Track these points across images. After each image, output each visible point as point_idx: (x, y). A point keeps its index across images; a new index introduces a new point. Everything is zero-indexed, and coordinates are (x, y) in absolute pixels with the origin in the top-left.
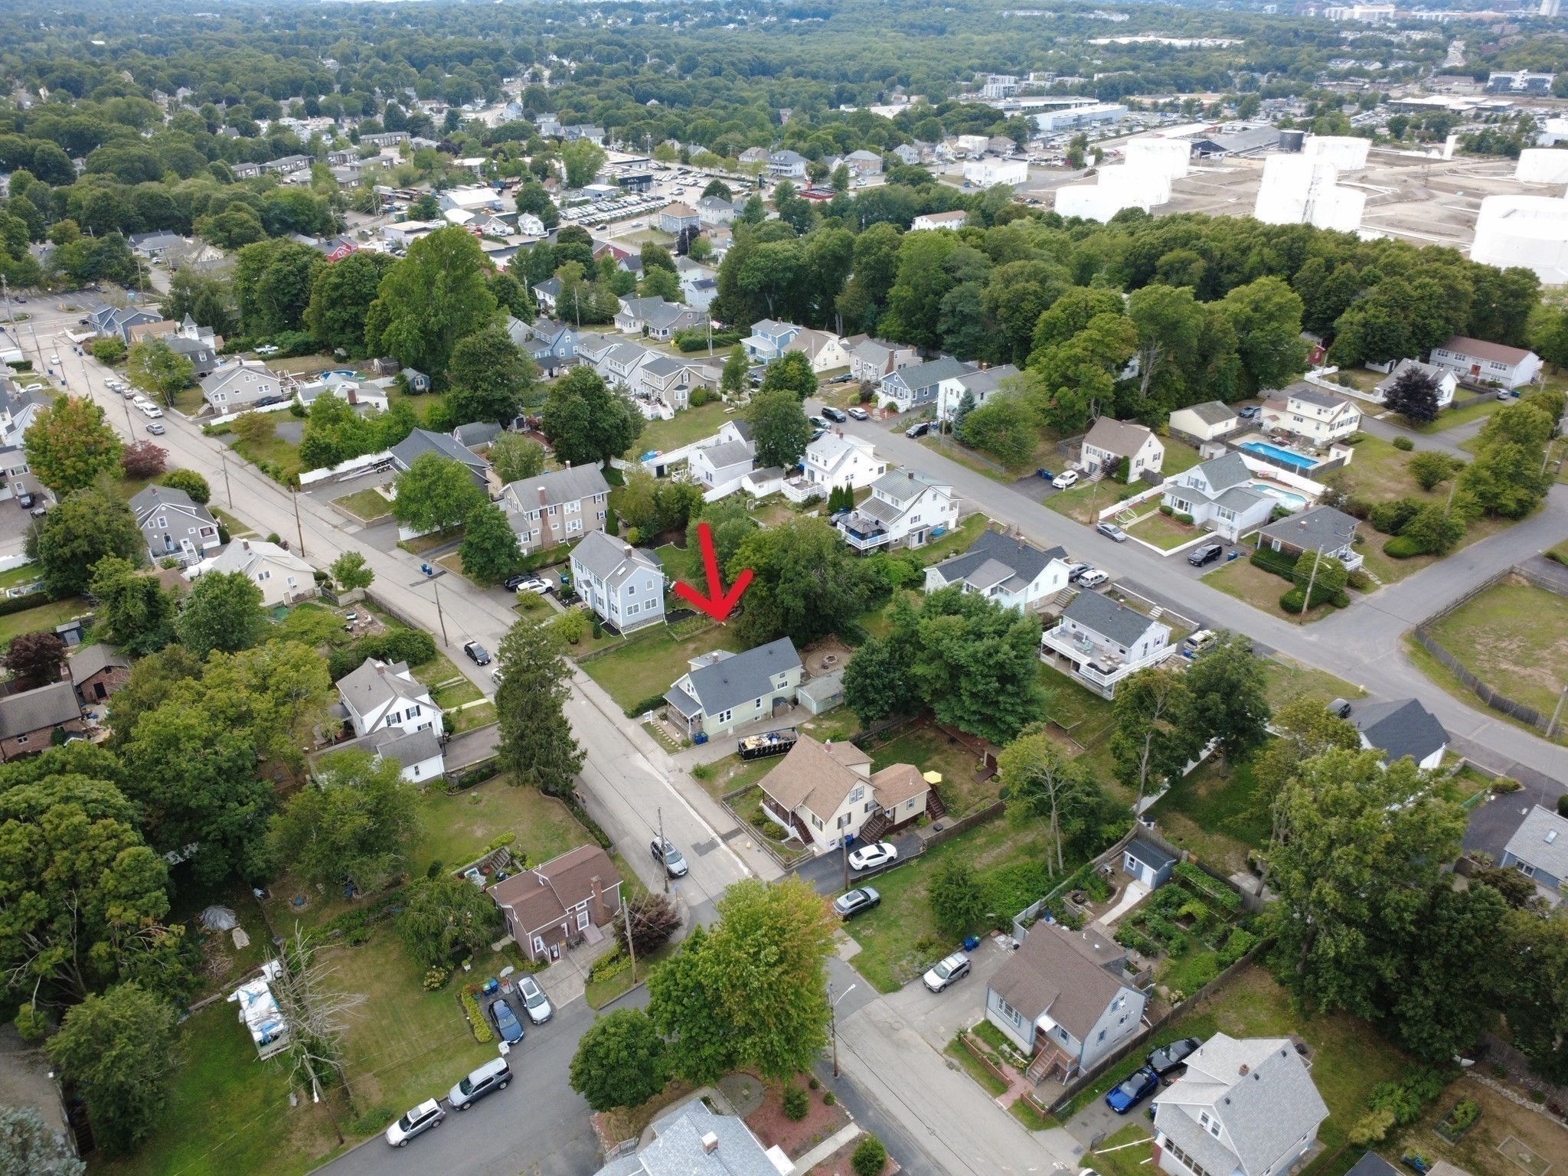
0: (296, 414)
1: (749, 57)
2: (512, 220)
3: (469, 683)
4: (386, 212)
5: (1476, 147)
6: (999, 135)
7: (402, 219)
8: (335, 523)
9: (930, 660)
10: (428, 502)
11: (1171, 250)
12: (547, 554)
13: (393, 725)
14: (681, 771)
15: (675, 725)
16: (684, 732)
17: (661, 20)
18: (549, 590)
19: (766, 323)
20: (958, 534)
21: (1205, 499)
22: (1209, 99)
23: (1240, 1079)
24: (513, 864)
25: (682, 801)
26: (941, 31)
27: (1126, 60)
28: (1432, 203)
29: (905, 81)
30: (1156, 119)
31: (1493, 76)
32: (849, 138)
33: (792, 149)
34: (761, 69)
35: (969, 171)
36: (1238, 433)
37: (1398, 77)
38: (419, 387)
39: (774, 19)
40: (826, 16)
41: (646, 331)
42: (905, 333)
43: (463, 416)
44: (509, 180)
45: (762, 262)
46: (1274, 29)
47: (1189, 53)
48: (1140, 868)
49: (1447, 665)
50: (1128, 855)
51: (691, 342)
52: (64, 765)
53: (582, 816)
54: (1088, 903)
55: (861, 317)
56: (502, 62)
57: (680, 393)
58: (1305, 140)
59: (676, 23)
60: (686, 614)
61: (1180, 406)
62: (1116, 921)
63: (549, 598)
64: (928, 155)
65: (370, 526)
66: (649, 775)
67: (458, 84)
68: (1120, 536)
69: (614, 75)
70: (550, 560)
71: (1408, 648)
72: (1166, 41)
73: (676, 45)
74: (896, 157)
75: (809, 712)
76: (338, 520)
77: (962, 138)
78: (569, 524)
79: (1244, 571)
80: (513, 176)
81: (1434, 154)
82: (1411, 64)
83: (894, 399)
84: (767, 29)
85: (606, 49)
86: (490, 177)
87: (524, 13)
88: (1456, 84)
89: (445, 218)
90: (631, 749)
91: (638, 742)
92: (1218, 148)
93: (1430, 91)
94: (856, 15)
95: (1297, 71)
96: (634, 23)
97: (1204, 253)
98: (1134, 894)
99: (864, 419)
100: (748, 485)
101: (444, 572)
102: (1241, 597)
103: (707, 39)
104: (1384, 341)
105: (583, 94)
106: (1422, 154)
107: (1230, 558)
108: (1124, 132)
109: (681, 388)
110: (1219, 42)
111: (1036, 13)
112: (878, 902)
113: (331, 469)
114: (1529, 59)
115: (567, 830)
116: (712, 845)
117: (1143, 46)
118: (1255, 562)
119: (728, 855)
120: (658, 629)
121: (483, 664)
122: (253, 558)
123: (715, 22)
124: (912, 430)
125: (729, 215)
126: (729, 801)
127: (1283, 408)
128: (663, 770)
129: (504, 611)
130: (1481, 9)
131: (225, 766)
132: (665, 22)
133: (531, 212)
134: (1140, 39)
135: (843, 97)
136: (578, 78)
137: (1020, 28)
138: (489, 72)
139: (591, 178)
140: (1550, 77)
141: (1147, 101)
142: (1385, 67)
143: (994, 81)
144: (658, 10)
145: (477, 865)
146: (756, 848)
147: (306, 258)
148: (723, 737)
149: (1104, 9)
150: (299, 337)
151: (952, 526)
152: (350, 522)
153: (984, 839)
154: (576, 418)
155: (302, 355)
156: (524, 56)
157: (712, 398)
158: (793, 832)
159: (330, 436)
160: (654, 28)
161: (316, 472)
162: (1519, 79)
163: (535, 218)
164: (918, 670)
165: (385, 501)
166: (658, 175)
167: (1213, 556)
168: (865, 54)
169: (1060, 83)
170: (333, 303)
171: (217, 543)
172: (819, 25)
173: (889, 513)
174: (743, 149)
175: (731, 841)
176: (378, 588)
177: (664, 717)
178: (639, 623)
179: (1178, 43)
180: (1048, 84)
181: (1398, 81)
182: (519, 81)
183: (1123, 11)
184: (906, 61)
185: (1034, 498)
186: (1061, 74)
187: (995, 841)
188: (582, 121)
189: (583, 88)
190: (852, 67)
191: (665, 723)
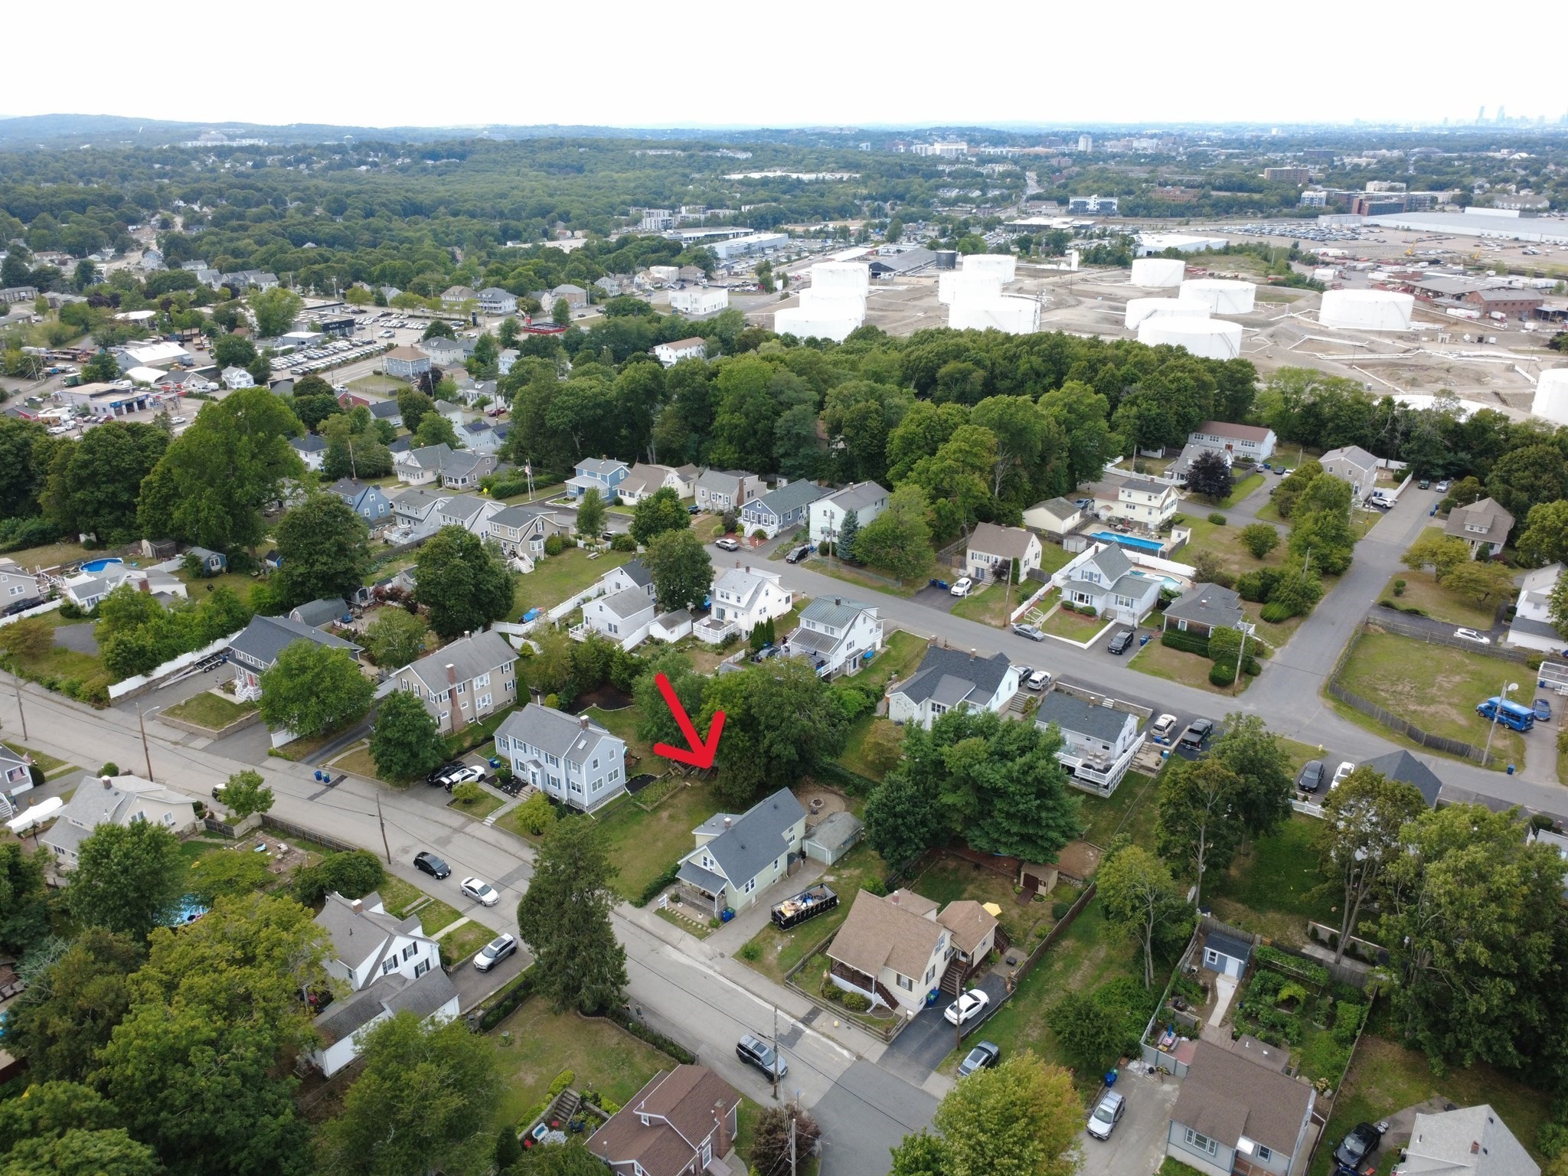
0: (70, 616)
1: (399, 198)
2: (214, 374)
3: (437, 903)
4: (49, 375)
5: (1092, 259)
6: (689, 264)
7: (75, 383)
8: (173, 738)
9: (955, 788)
10: (314, 700)
11: (945, 362)
12: (461, 737)
13: (390, 972)
14: (722, 956)
15: (692, 905)
16: (709, 912)
17: (286, 163)
18: (482, 778)
19: (589, 461)
20: (887, 654)
21: (1102, 591)
22: (855, 226)
23: (1475, 1158)
24: (585, 1108)
25: (740, 989)
26: (580, 170)
27: (762, 193)
28: (1081, 307)
29: (565, 217)
30: (816, 245)
31: (1072, 200)
32: (550, 273)
33: (498, 286)
34: (413, 210)
35: (675, 299)
36: (1084, 525)
37: (998, 202)
38: (215, 568)
39: (408, 160)
40: (462, 157)
41: (439, 482)
42: (741, 459)
43: (297, 595)
44: (187, 332)
45: (571, 401)
46: (882, 164)
47: (817, 186)
48: (1223, 961)
49: (1371, 714)
50: (1208, 950)
51: (503, 488)
52: (34, 1122)
53: (642, 1033)
54: (1190, 1008)
55: (684, 448)
56: (124, 209)
57: (536, 543)
58: (959, 258)
59: (302, 166)
60: (646, 780)
61: (1028, 506)
62: (1224, 1022)
63: (485, 787)
64: (628, 286)
65: (223, 737)
66: (690, 968)
67: (81, 234)
68: (1039, 635)
69: (259, 219)
70: (466, 744)
71: (1330, 704)
72: (794, 176)
73: (317, 188)
74: (599, 289)
75: (822, 864)
76: (177, 735)
77: (653, 269)
78: (478, 700)
79: (1159, 653)
80: (191, 328)
81: (1063, 267)
82: (1006, 192)
83: (761, 527)
84: (403, 169)
85: (241, 194)
86: (167, 330)
87: (127, 158)
88: (1045, 207)
89: (129, 378)
90: (657, 943)
91: (661, 933)
92: (887, 269)
93: (1029, 215)
94: (493, 156)
95: (914, 198)
96: (255, 166)
97: (978, 363)
98: (1226, 987)
99: (735, 550)
100: (658, 631)
101: (342, 778)
102: (1171, 678)
103: (342, 181)
104: (1158, 430)
105: (231, 240)
106: (1054, 267)
107: (1142, 643)
108: (794, 257)
109: (536, 538)
110: (838, 176)
111: (666, 152)
112: (998, 1054)
113: (146, 675)
114: (1095, 186)
115: (630, 1053)
116: (796, 1034)
117: (774, 180)
118: (1166, 643)
119: (818, 1040)
120: (623, 802)
121: (444, 877)
122: (121, 798)
123: (344, 165)
124: (792, 556)
125: (459, 355)
126: (793, 976)
127: (1115, 498)
128: (702, 959)
129: (438, 810)
130: (1033, 146)
131: (251, 1070)
132: (290, 165)
133: (235, 365)
134: (771, 175)
135: (506, 235)
136: (217, 222)
137: (654, 166)
138: (111, 221)
139: (285, 326)
140: (1115, 201)
141: (799, 229)
142: (984, 194)
143: (650, 215)
144: (279, 153)
145: (543, 1120)
146: (845, 1025)
147: (24, 434)
148: (749, 909)
149: (728, 148)
150: (31, 524)
151: (878, 647)
152: (193, 734)
153: (1061, 964)
154: (460, 582)
155: (37, 545)
156: (147, 202)
157: (568, 545)
158: (876, 999)
159: (142, 637)
160: (280, 171)
161: (128, 680)
162: (1093, 202)
163: (243, 372)
164: (948, 799)
165: (232, 704)
166: (358, 318)
167: (1128, 643)
168: (515, 192)
169: (713, 215)
170: (81, 483)
171: (29, 786)
172: (457, 166)
173: (827, 643)
174: (444, 289)
175: (814, 1024)
176: (281, 809)
177: (675, 899)
178: (602, 800)
179: (806, 177)
180: (702, 217)
181: (999, 206)
182: (148, 229)
183: (745, 150)
184: (556, 198)
185: (939, 608)
186: (710, 207)
187: (1072, 964)
188: (244, 267)
189: (229, 234)
190: (505, 205)
191: (680, 905)
